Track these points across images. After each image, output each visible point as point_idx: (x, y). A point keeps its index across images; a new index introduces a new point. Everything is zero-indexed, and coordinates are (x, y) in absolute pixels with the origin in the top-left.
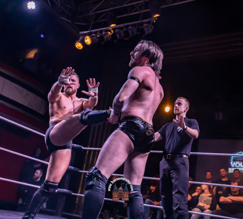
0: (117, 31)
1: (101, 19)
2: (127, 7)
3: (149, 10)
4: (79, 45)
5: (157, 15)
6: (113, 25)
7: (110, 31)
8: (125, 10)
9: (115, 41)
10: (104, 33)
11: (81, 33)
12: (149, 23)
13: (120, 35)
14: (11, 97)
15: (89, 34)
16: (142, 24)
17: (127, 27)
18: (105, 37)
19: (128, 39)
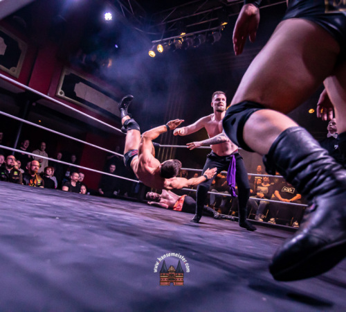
0: (187, 39)
1: (172, 28)
2: (196, 16)
3: (217, 19)
4: (152, 54)
5: (225, 23)
6: (183, 34)
7: (180, 39)
8: (195, 19)
9: (186, 49)
10: (174, 41)
11: (153, 42)
12: (217, 30)
13: (190, 43)
14: (93, 102)
15: (161, 43)
16: (210, 32)
17: (197, 35)
18: (176, 45)
19: (198, 46)
